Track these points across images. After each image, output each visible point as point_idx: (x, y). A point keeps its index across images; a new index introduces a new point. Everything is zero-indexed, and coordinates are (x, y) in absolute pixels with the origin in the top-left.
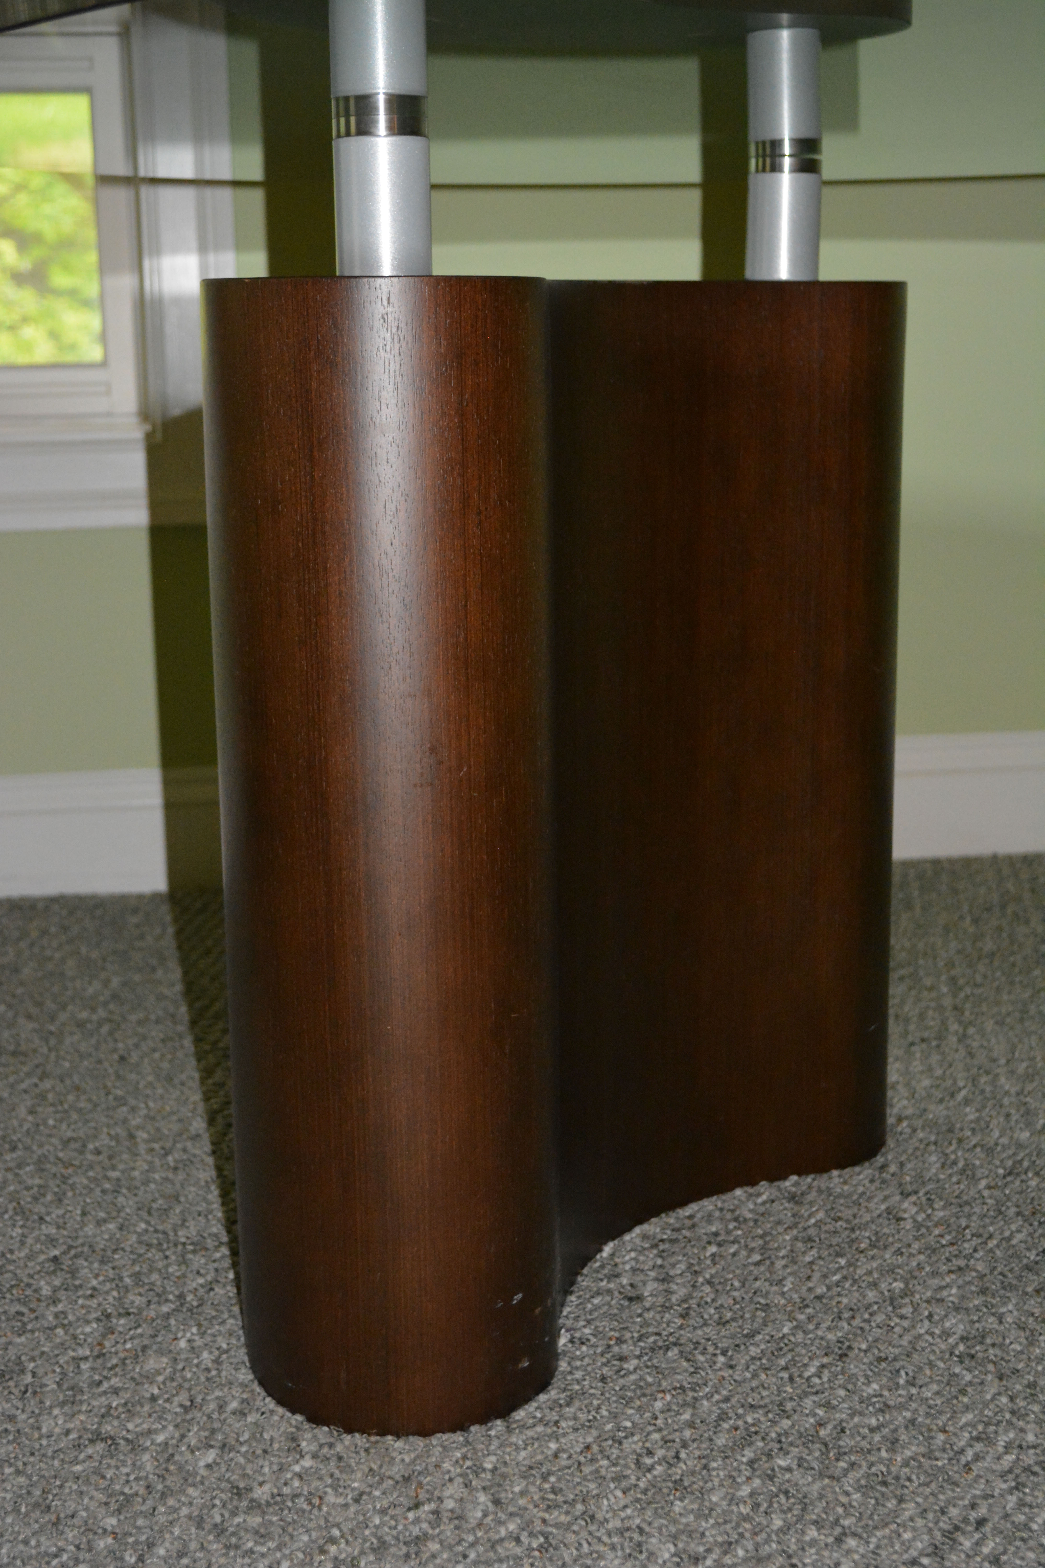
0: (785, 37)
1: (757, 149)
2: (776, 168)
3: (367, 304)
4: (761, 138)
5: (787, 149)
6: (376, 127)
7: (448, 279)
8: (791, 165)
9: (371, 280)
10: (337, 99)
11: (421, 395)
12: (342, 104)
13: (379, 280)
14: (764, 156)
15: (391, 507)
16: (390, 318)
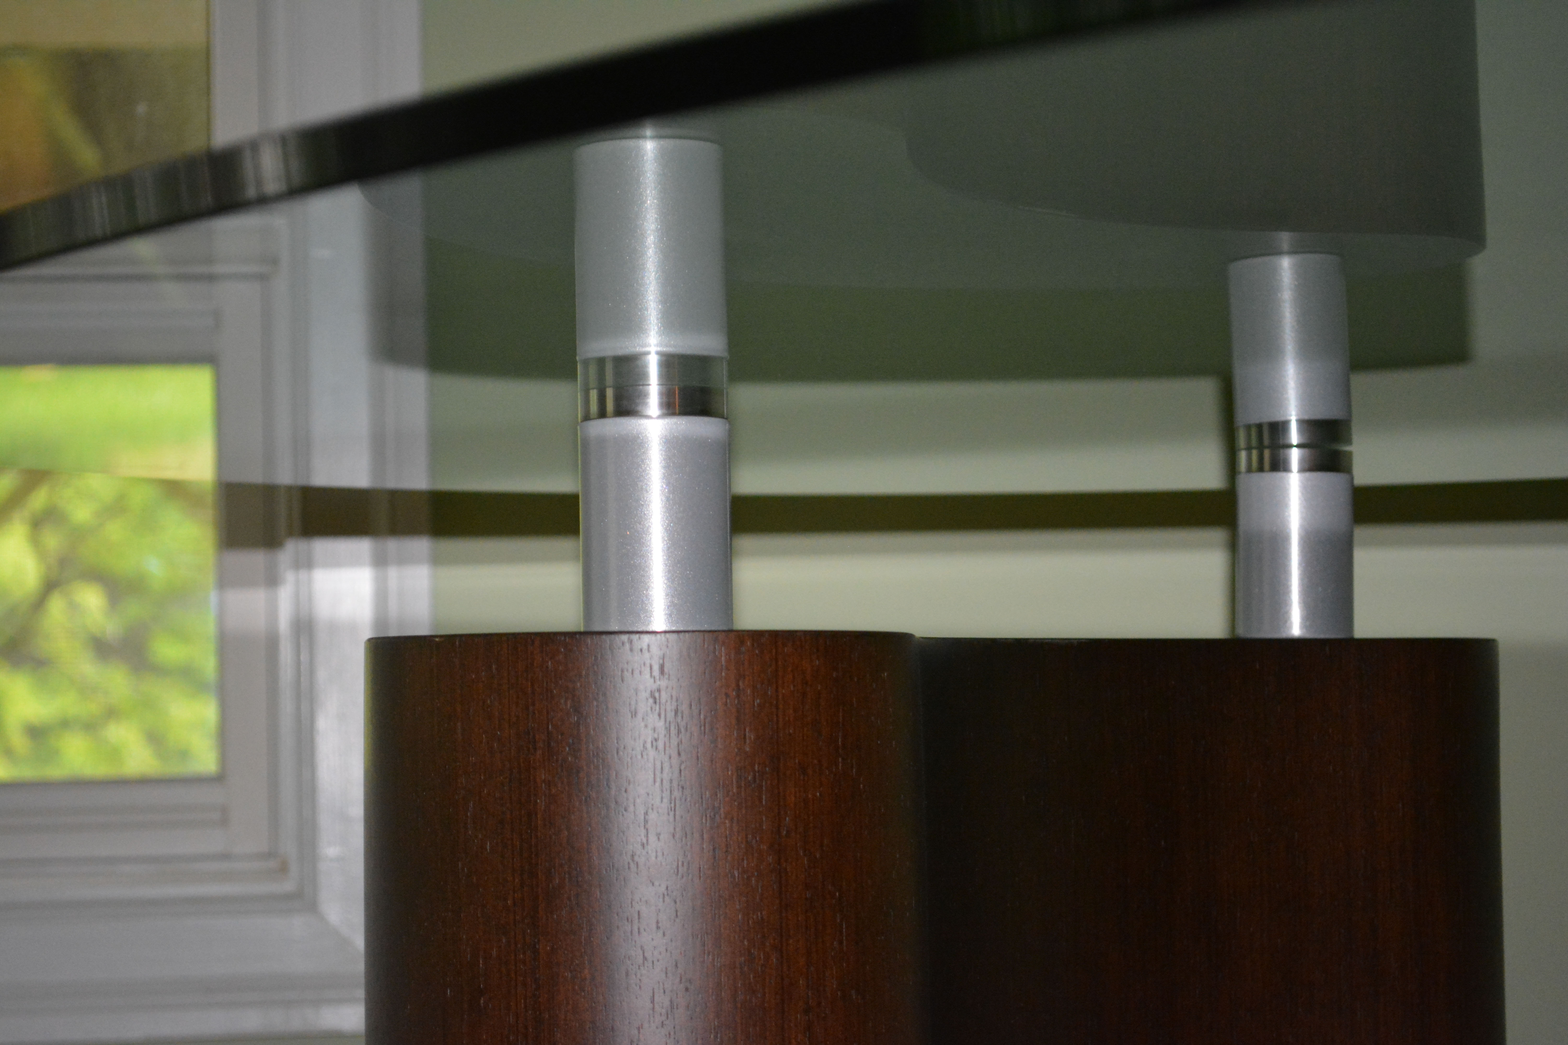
0: (1286, 265)
1: (1249, 436)
2: (1279, 465)
3: (627, 674)
4: (1255, 419)
5: (1294, 436)
6: (646, 404)
7: (757, 636)
8: (1302, 461)
9: (635, 637)
10: (586, 362)
11: (713, 819)
12: (593, 370)
13: (646, 638)
14: (1261, 448)
15: (663, 1000)
16: (664, 696)
